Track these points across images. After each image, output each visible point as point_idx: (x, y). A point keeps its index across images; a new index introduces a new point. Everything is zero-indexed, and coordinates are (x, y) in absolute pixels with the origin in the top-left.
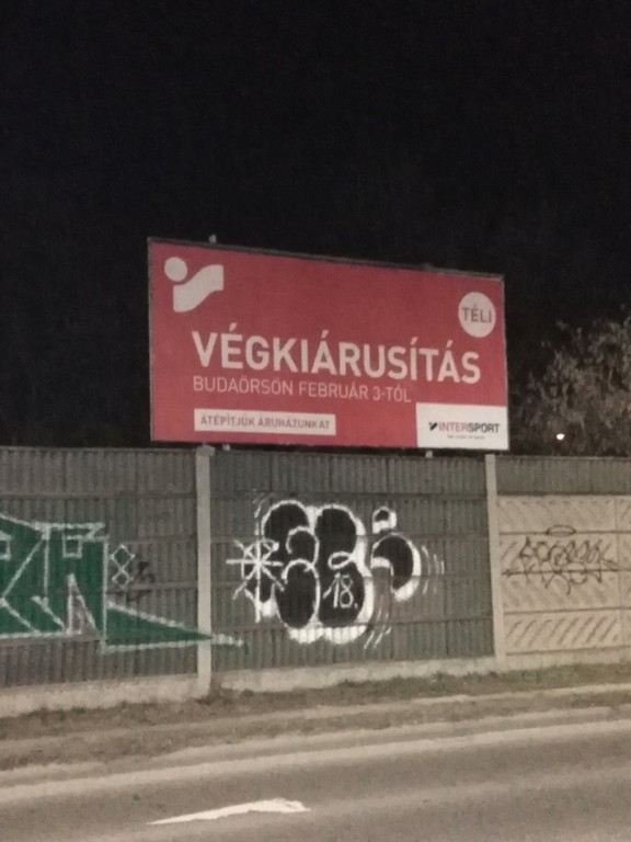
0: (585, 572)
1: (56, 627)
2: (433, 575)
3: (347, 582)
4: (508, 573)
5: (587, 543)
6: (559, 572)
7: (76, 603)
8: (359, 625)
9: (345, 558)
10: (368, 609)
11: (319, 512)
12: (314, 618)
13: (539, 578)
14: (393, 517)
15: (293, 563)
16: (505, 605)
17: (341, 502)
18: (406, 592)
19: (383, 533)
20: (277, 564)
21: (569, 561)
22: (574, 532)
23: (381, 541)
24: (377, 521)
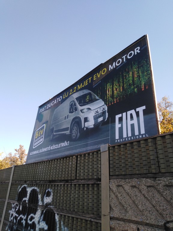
9: (33, 218)
11: (31, 190)
15: (21, 216)
17: (36, 185)
19: (47, 205)
20: (17, 216)
23: (45, 210)
24: (47, 196)
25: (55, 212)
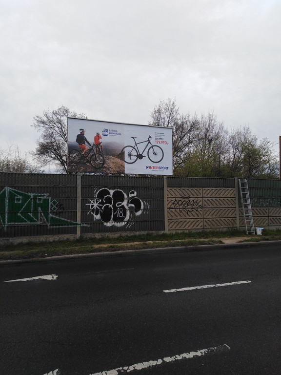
0: (193, 208)
1: (35, 221)
2: (147, 209)
3: (121, 210)
4: (170, 208)
5: (193, 200)
6: (185, 208)
7: (41, 215)
8: (125, 222)
9: (121, 204)
10: (127, 217)
11: (114, 191)
12: (111, 219)
13: (179, 210)
14: (135, 193)
16: (168, 217)
17: (120, 189)
18: (139, 213)
19: (132, 197)
21: (188, 205)
22: (190, 198)
23: (132, 199)
24: (131, 194)
25: (140, 199)
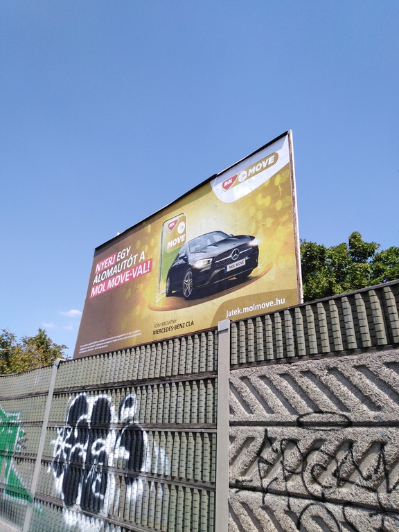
2: (159, 475)
3: (99, 468)
4: (238, 486)
9: (102, 444)
10: (108, 501)
14: (136, 403)
15: (76, 446)
18: (136, 490)
19: (128, 421)
20: (70, 446)
22: (350, 423)
23: (124, 429)
24: (125, 408)
25: (142, 429)
